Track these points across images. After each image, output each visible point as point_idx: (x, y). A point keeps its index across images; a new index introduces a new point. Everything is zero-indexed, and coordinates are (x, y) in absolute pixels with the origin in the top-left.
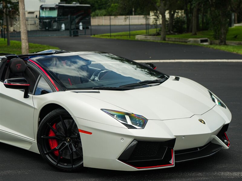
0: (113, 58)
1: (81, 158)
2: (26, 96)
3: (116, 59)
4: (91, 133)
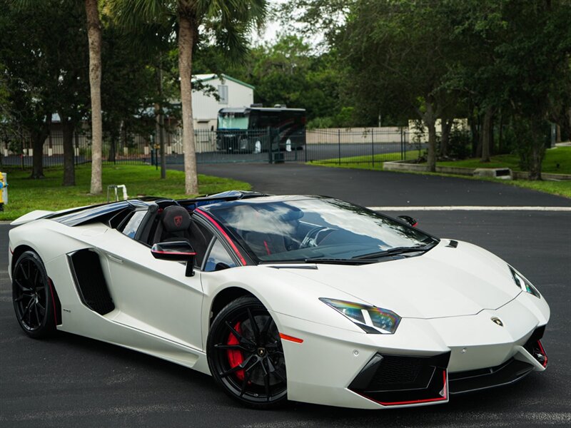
2: (189, 273)
4: (301, 341)
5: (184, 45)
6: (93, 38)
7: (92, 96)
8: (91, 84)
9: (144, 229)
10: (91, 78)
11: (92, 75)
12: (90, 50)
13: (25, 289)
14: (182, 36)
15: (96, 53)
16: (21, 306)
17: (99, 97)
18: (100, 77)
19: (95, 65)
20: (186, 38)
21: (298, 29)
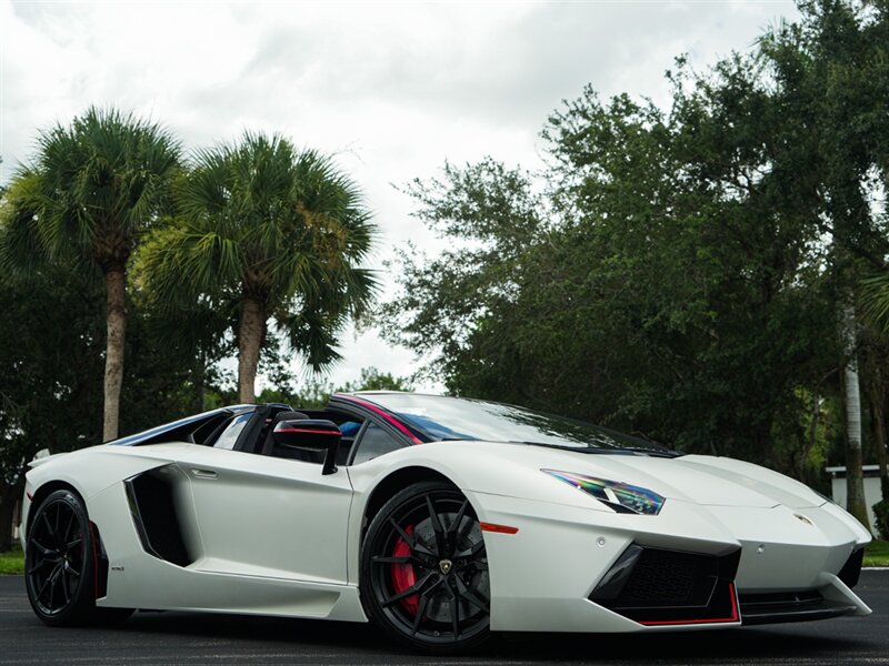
0: (519, 420)
1: (485, 613)
2: (328, 471)
3: (526, 422)
4: (514, 531)
5: (249, 337)
6: (115, 325)
7: (106, 410)
8: (106, 392)
9: (246, 441)
10: (106, 384)
11: (108, 380)
12: (109, 343)
13: (47, 551)
14: (246, 323)
15: (116, 347)
16: (38, 581)
17: (116, 411)
18: (120, 382)
19: (114, 365)
20: (251, 326)
21: (405, 341)
